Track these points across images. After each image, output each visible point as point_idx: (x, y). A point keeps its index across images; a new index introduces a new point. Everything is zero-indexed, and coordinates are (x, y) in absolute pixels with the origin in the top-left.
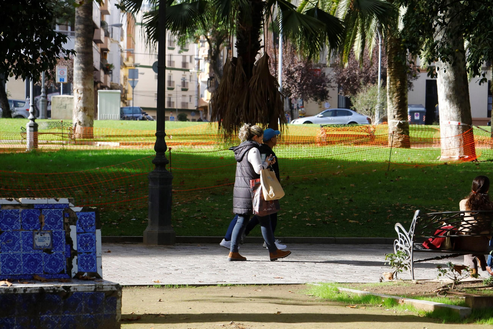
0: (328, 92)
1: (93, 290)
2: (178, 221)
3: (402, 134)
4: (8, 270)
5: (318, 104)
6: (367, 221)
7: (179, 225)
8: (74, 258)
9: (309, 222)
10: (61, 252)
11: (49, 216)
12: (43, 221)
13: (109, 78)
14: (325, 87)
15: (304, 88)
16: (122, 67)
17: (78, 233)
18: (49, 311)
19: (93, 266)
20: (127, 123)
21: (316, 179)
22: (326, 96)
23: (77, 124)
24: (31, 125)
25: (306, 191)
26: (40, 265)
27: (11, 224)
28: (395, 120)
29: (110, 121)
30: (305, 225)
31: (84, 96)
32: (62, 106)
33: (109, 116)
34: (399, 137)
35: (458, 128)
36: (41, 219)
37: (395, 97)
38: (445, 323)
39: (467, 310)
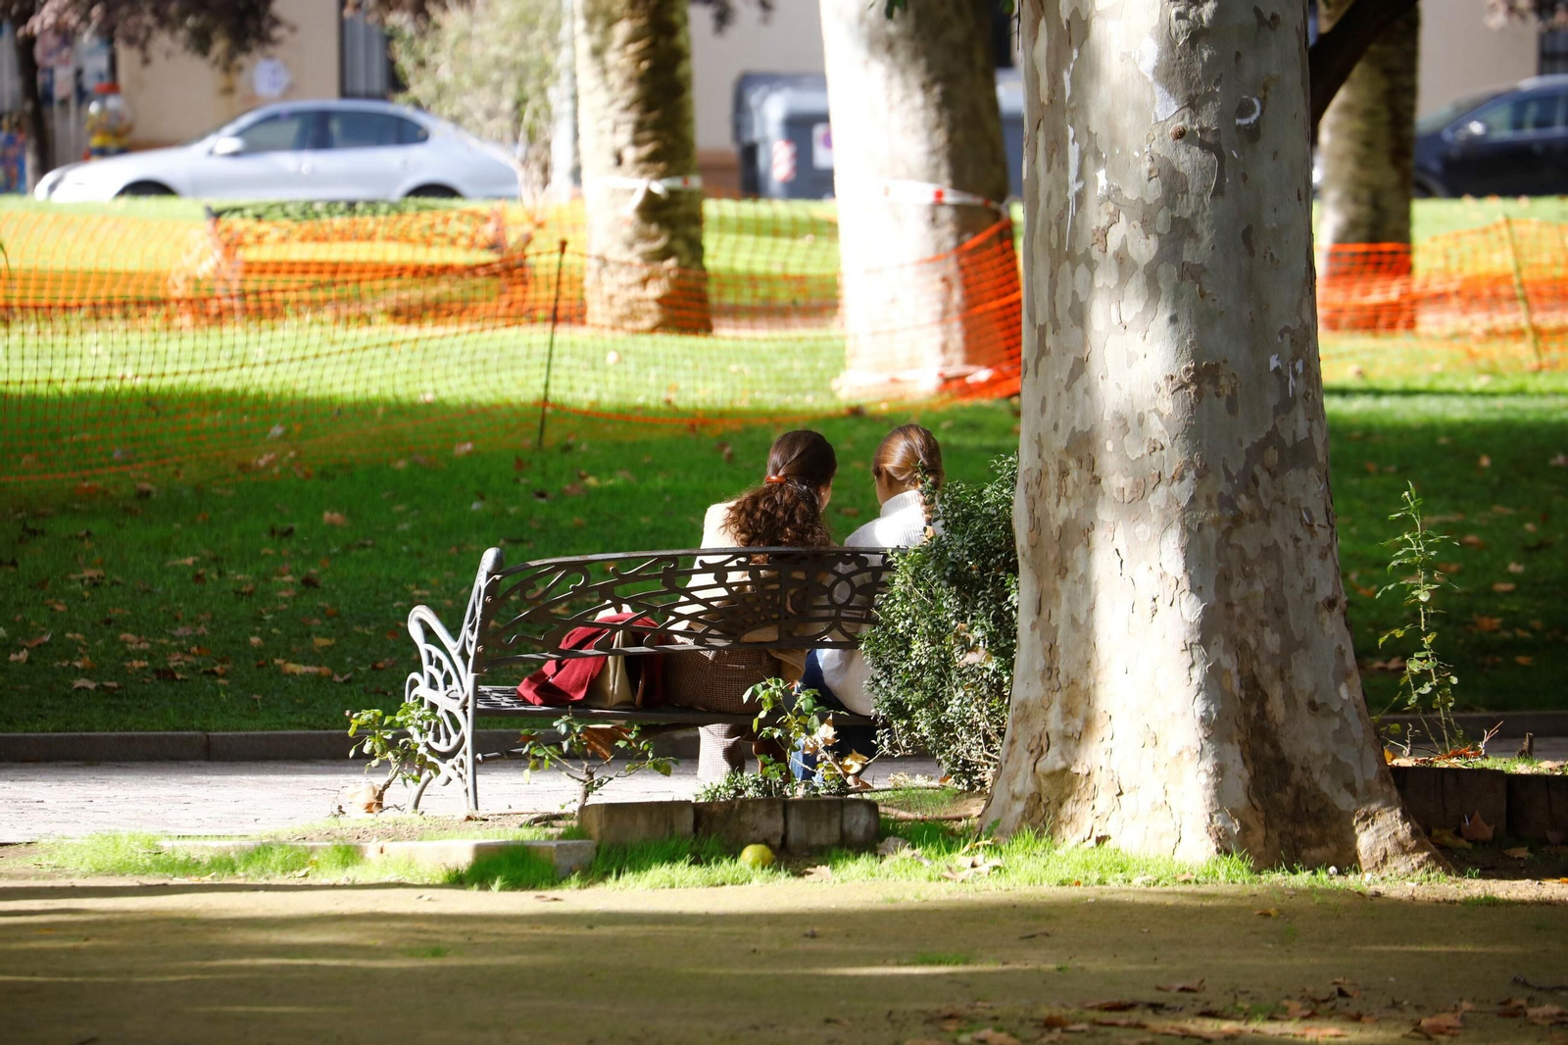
3: (665, 254)
5: (212, 69)
6: (374, 668)
9: (86, 673)
21: (147, 494)
22: (259, 21)
25: (87, 544)
30: (70, 686)
34: (645, 272)
35: (934, 220)
37: (617, 44)
38: (502, 889)
39: (579, 847)
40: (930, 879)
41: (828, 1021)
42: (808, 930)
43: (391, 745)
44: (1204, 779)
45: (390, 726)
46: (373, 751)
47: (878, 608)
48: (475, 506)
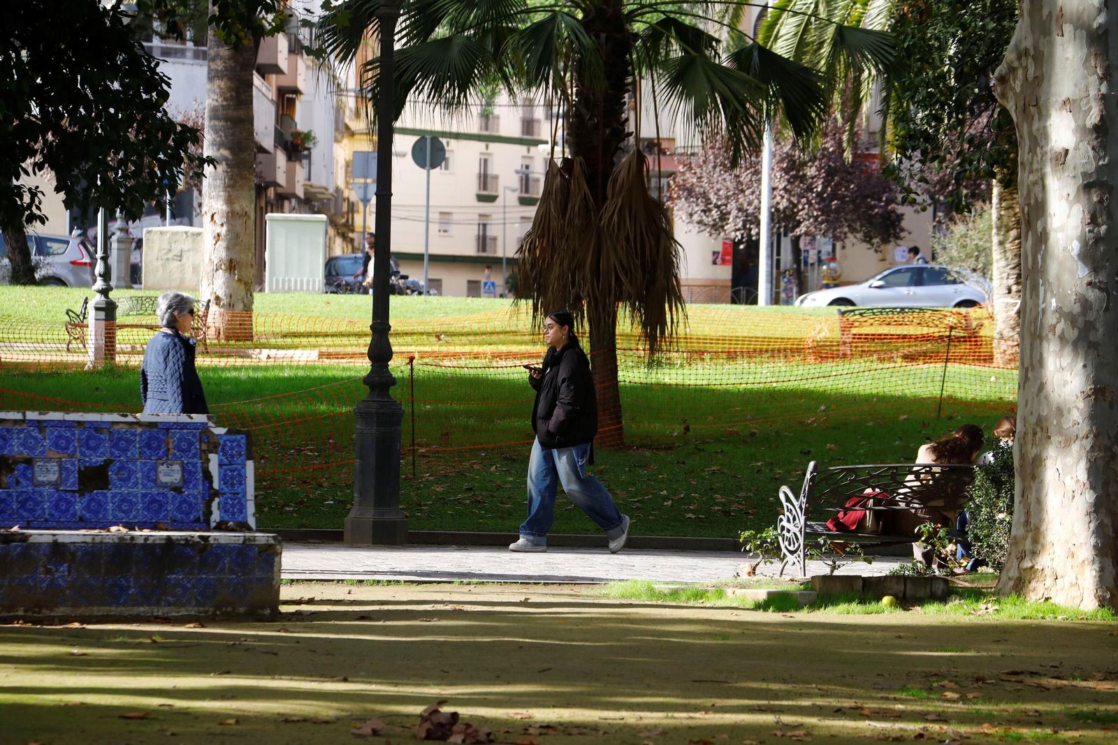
0: (900, 217)
1: (241, 542)
2: (421, 506)
4: (120, 515)
5: (873, 250)
7: (421, 513)
8: (214, 500)
9: (694, 511)
10: (195, 491)
11: (180, 440)
12: (171, 446)
13: (300, 172)
14: (893, 205)
15: (833, 207)
16: (340, 138)
17: (221, 465)
18: (179, 569)
19: (242, 513)
20: (342, 301)
21: (755, 433)
22: (895, 230)
23: (210, 304)
24: (101, 306)
25: (720, 456)
26: (166, 510)
27: (125, 450)
28: (1012, 298)
29: (297, 295)
30: (684, 517)
31: (229, 230)
32: (170, 256)
33: (296, 281)
36: (168, 444)
37: (1011, 239)
38: (774, 611)
39: (810, 594)
40: (965, 614)
41: (879, 675)
42: (897, 635)
43: (760, 546)
44: (1094, 573)
45: (760, 538)
46: (750, 549)
47: (968, 492)
48: (897, 443)
